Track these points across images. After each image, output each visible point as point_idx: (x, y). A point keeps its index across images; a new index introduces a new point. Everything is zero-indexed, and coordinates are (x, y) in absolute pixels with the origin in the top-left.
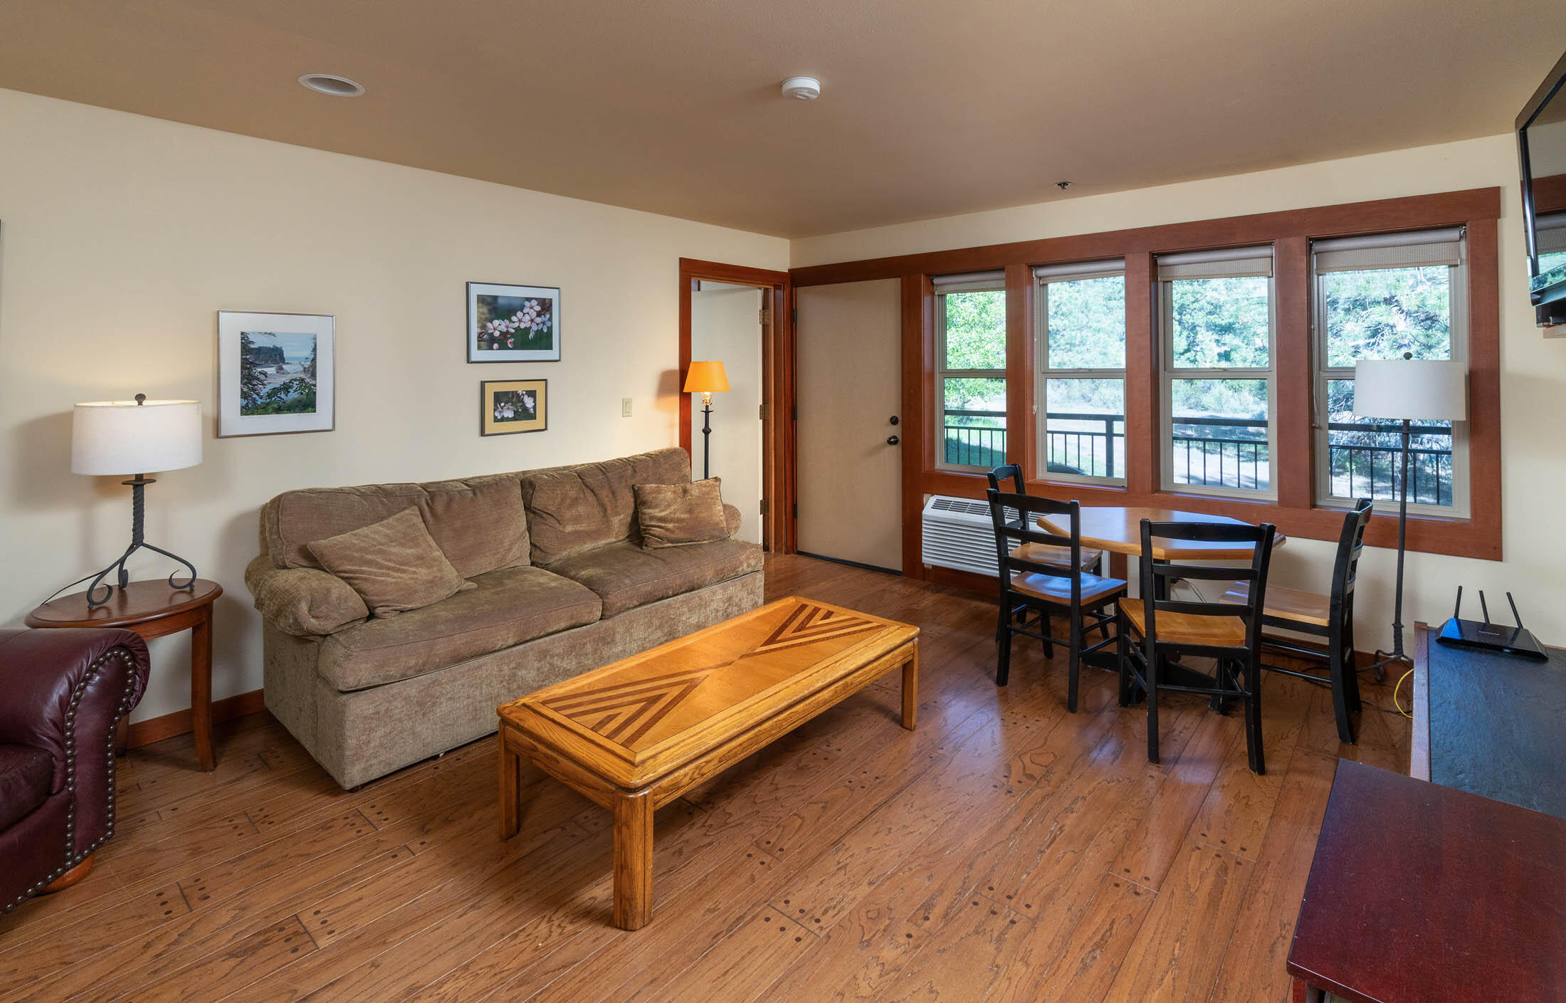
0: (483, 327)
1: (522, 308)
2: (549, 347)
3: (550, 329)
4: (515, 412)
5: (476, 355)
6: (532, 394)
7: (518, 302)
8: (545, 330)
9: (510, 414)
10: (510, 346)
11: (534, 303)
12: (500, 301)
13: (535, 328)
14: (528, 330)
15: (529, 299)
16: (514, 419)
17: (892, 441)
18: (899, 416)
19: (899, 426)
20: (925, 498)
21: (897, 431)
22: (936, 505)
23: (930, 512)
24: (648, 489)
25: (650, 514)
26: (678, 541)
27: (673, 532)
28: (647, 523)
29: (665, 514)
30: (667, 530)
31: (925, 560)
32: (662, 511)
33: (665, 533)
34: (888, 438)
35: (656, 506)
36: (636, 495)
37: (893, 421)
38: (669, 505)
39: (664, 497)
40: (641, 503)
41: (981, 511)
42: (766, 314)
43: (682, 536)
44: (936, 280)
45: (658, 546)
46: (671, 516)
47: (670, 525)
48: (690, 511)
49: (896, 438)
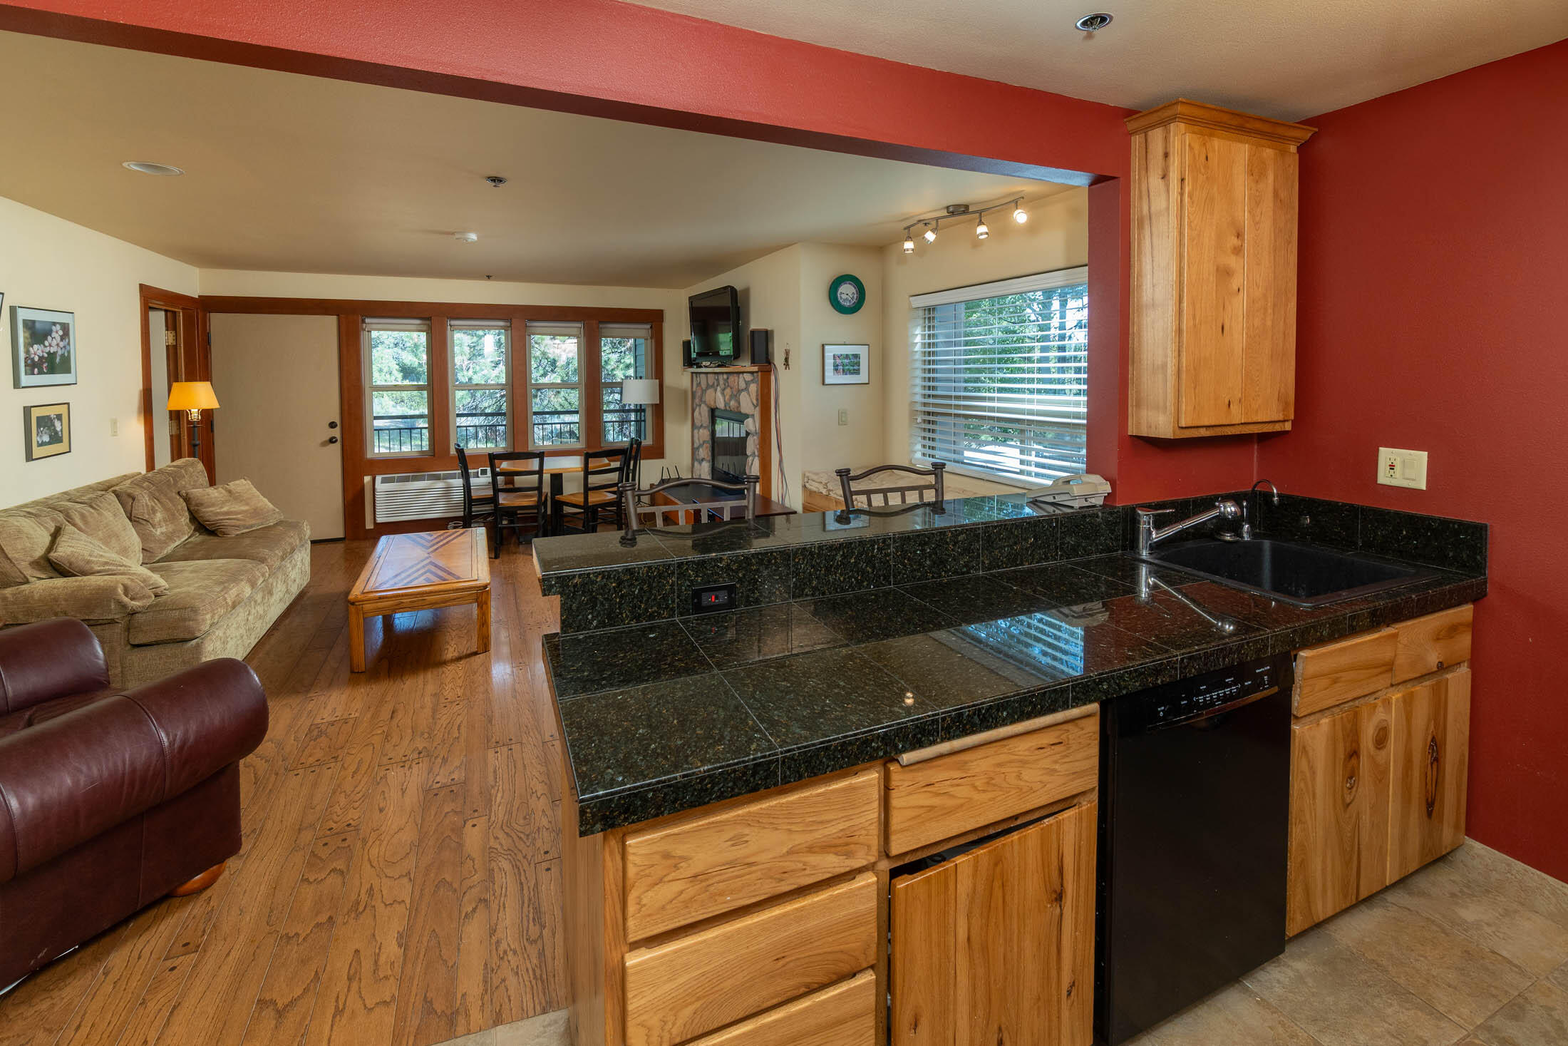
0: (27, 352)
1: (49, 333)
2: (68, 371)
3: (69, 352)
4: (50, 436)
5: (25, 379)
6: (59, 417)
7: (47, 327)
8: (66, 354)
9: (46, 438)
10: (45, 370)
11: (58, 327)
12: (38, 325)
13: (60, 352)
14: (55, 353)
15: (54, 324)
16: (49, 443)
17: (332, 440)
18: (338, 421)
19: (338, 429)
20: (367, 479)
21: (336, 433)
22: (384, 481)
23: (380, 486)
24: (197, 492)
25: (211, 511)
26: (252, 526)
27: (244, 520)
28: (213, 518)
29: (225, 509)
30: (238, 520)
31: (379, 520)
32: (222, 508)
33: (238, 523)
34: (328, 438)
35: (213, 505)
36: (187, 500)
37: (333, 425)
38: (224, 503)
39: (215, 497)
40: (197, 505)
41: (422, 479)
42: (171, 335)
43: (254, 522)
44: (367, 320)
45: (238, 533)
46: (232, 510)
47: (239, 516)
48: (247, 504)
49: (334, 437)
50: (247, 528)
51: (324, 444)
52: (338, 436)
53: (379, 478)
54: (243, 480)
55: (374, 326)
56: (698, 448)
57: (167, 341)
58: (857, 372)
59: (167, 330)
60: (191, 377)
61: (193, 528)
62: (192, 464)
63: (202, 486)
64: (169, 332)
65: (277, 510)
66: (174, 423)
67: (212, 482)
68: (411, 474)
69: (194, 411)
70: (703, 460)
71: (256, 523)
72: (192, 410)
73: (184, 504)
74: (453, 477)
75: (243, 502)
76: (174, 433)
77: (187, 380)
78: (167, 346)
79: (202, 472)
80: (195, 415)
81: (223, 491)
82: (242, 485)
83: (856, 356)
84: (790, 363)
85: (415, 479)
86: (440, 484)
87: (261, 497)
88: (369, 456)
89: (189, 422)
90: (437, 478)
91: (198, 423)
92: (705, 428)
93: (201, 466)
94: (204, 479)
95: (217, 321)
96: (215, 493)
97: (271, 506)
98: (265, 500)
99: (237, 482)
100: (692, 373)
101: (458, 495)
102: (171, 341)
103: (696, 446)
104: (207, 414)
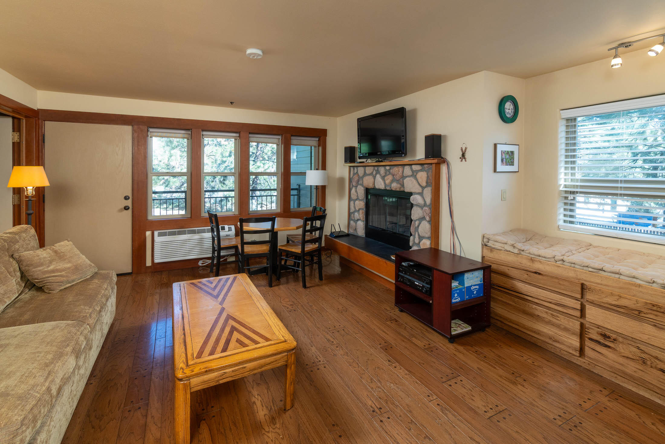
17: (126, 208)
18: (130, 195)
19: (130, 200)
20: (148, 233)
21: (129, 203)
22: (160, 235)
23: (157, 239)
24: (27, 254)
25: (40, 270)
26: (73, 281)
27: (67, 276)
28: (41, 276)
29: (52, 267)
30: (61, 276)
31: (156, 261)
32: (49, 266)
33: (62, 279)
34: (123, 207)
35: (41, 265)
36: (19, 262)
37: (126, 198)
38: (51, 262)
39: (45, 258)
40: (27, 265)
41: (184, 233)
42: (16, 135)
43: (75, 277)
44: (151, 130)
45: (61, 288)
46: (58, 268)
47: (63, 273)
48: (70, 262)
49: (128, 206)
50: (69, 283)
51: (120, 210)
52: (130, 206)
53: (156, 233)
54: (66, 241)
55: (155, 134)
56: (354, 213)
57: (13, 139)
58: (512, 164)
59: (14, 131)
60: (29, 163)
61: (23, 285)
62: (25, 231)
63: (33, 249)
64: (15, 133)
65: (93, 265)
66: (16, 197)
67: (42, 244)
68: (177, 230)
69: (30, 188)
70: (358, 220)
71: (76, 278)
72: (28, 188)
73: (17, 265)
74: (204, 231)
75: (67, 261)
76: (16, 203)
77: (26, 165)
78: (13, 143)
79: (34, 236)
80: (30, 190)
81: (51, 252)
82: (65, 246)
83: (512, 153)
84: (466, 157)
85: (180, 233)
86: (196, 236)
87: (81, 255)
88: (150, 218)
89: (27, 197)
90: (194, 232)
91: (32, 197)
92: (361, 200)
93: (33, 231)
94: (35, 242)
95: (50, 127)
96: (43, 254)
97: (89, 262)
98: (84, 256)
99: (62, 243)
100: (350, 166)
101: (208, 244)
102: (16, 139)
103: (351, 211)
104: (40, 191)
